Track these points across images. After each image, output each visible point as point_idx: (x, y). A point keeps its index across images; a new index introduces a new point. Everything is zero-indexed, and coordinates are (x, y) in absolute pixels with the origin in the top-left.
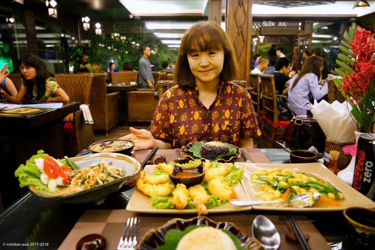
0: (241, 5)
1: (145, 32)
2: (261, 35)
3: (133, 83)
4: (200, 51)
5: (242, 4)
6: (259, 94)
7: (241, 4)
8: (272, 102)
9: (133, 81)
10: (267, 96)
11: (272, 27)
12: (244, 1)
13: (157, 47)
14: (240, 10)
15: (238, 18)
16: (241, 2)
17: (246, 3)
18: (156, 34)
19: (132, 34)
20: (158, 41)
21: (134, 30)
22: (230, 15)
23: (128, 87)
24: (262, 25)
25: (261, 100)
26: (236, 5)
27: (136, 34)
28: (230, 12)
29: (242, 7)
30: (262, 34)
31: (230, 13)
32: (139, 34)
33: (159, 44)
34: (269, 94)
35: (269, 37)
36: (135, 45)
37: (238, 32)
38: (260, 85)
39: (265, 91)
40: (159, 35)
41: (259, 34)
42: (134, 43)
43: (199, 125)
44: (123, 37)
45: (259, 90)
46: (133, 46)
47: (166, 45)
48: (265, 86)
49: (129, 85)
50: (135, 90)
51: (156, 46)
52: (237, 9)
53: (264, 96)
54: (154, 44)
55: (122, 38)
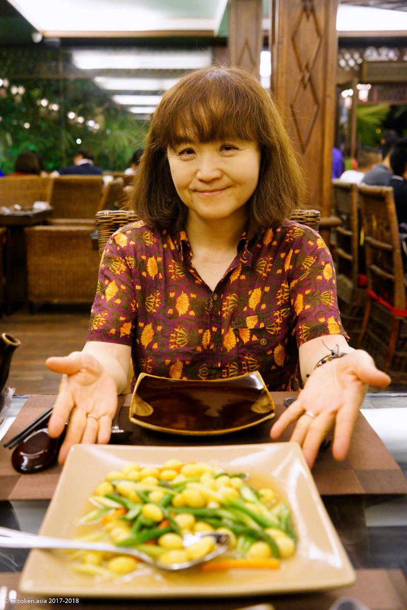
0: (309, 12)
1: (72, 77)
2: (361, 82)
3: (41, 206)
4: (196, 139)
5: (313, 10)
6: (356, 234)
7: (308, 10)
8: (389, 254)
9: (42, 199)
10: (377, 239)
11: (391, 61)
12: (316, 2)
13: (102, 113)
14: (307, 27)
15: (301, 46)
16: (309, 4)
17: (323, 9)
18: (99, 80)
19: (41, 80)
20: (105, 98)
21: (45, 71)
22: (282, 37)
23: (27, 217)
24: (364, 56)
25: (361, 249)
26: (297, 12)
27: (49, 80)
28: (282, 29)
29: (311, 18)
30: (365, 79)
31: (283, 33)
32: (58, 81)
33: (106, 105)
34: (382, 233)
35: (381, 86)
36: (47, 107)
37: (303, 80)
38: (359, 211)
39: (372, 227)
40: (108, 84)
41: (356, 80)
42: (44, 103)
43: (190, 329)
44: (18, 87)
45: (355, 223)
46: (42, 110)
47: (124, 110)
48: (371, 215)
49: (31, 209)
50: (45, 223)
51: (99, 110)
52: (299, 23)
53: (369, 239)
54: (94, 105)
55: (14, 90)
